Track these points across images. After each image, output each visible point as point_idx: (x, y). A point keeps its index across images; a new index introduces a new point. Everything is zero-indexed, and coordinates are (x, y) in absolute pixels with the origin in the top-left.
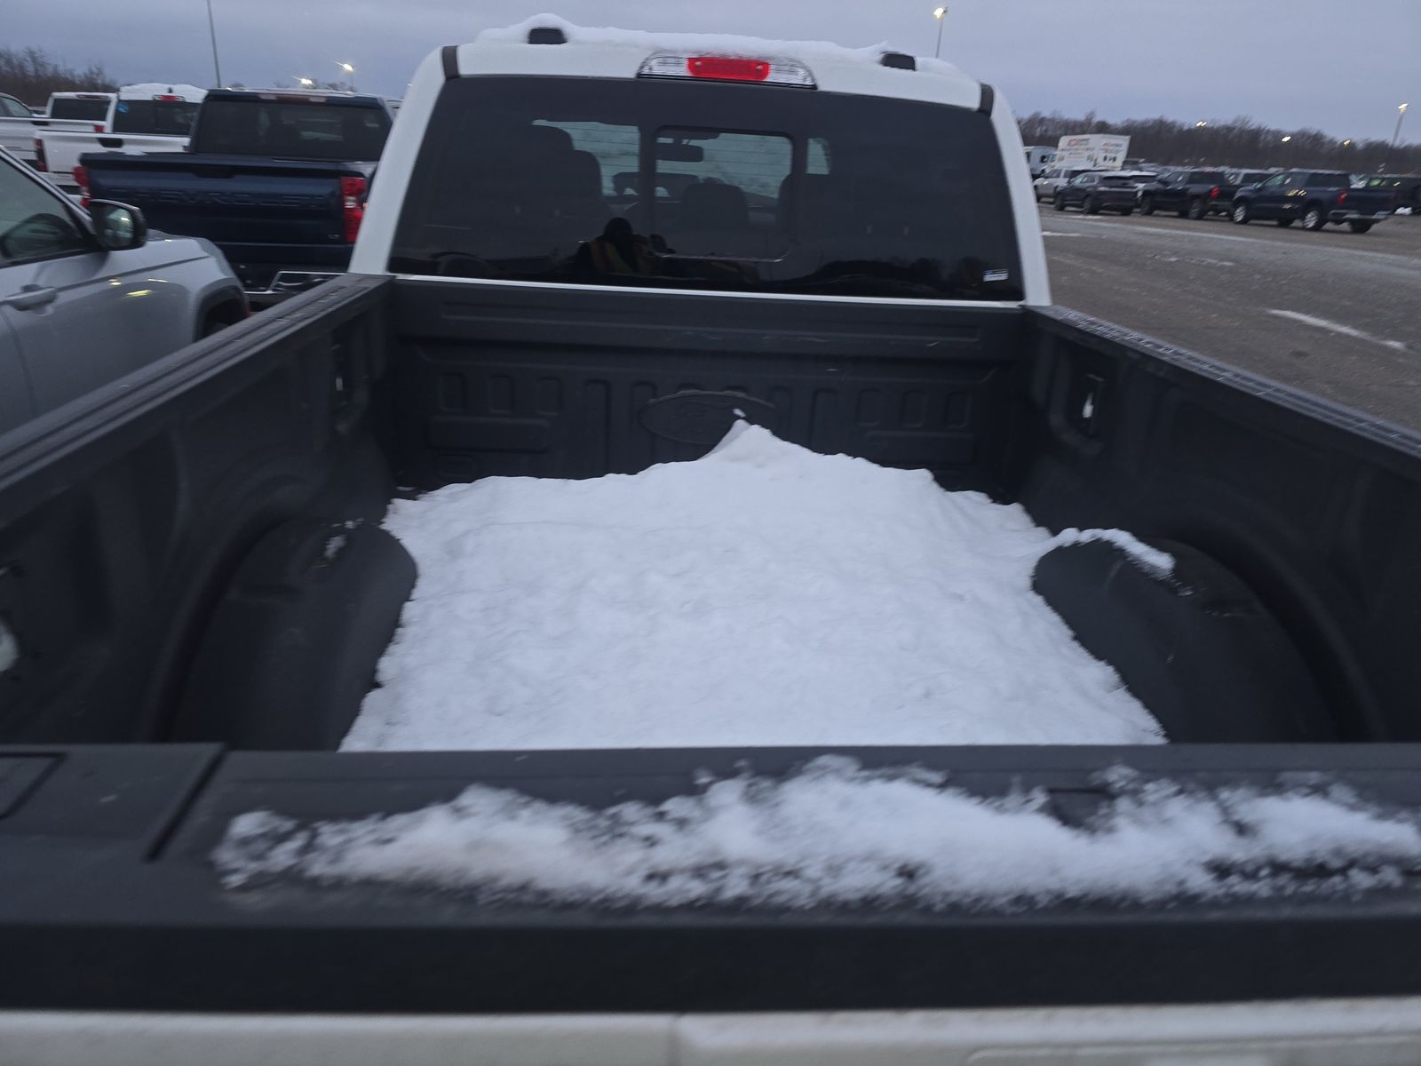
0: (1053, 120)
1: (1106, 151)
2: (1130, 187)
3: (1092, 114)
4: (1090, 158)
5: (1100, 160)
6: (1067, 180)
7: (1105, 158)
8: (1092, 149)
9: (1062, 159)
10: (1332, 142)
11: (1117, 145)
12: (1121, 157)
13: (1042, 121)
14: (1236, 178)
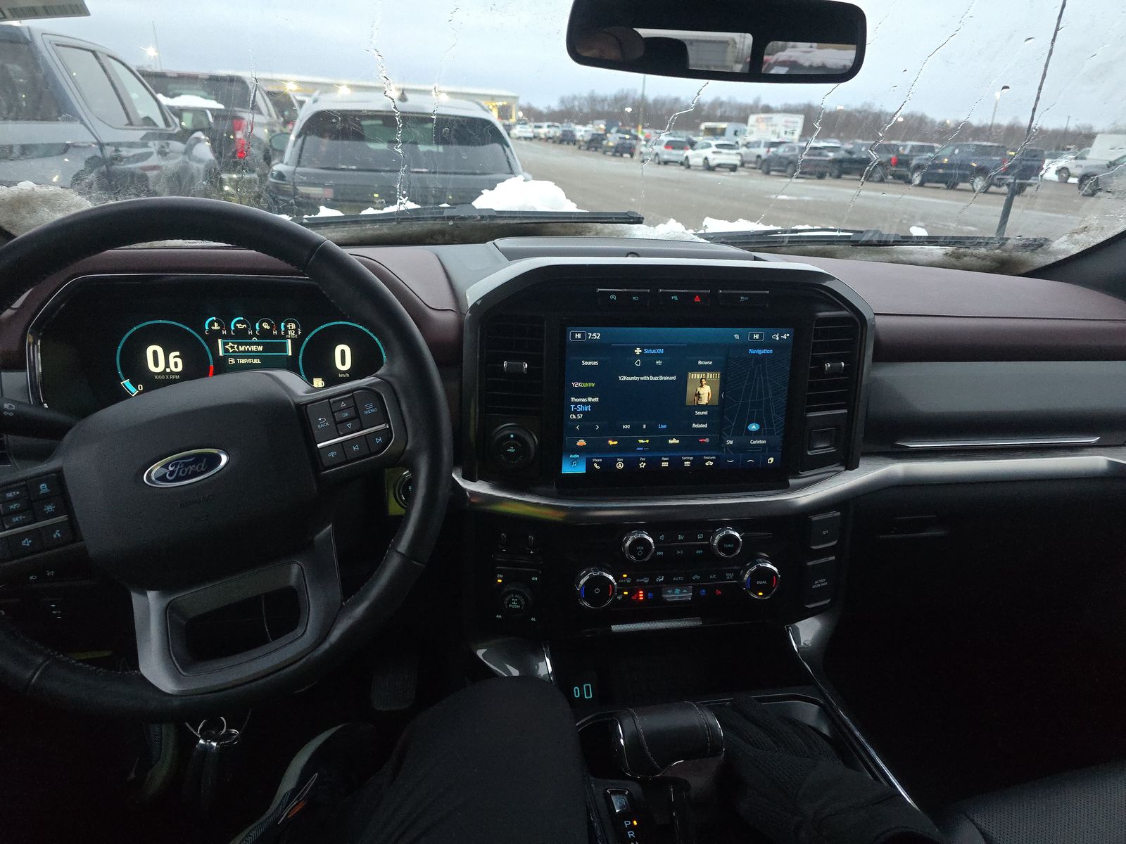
0: (729, 103)
1: (786, 126)
2: (823, 156)
3: (758, 99)
4: (774, 132)
5: (782, 134)
6: (766, 149)
7: (786, 132)
8: (776, 125)
9: (752, 133)
10: (933, 122)
11: (794, 122)
12: (798, 131)
13: (721, 104)
14: (904, 149)
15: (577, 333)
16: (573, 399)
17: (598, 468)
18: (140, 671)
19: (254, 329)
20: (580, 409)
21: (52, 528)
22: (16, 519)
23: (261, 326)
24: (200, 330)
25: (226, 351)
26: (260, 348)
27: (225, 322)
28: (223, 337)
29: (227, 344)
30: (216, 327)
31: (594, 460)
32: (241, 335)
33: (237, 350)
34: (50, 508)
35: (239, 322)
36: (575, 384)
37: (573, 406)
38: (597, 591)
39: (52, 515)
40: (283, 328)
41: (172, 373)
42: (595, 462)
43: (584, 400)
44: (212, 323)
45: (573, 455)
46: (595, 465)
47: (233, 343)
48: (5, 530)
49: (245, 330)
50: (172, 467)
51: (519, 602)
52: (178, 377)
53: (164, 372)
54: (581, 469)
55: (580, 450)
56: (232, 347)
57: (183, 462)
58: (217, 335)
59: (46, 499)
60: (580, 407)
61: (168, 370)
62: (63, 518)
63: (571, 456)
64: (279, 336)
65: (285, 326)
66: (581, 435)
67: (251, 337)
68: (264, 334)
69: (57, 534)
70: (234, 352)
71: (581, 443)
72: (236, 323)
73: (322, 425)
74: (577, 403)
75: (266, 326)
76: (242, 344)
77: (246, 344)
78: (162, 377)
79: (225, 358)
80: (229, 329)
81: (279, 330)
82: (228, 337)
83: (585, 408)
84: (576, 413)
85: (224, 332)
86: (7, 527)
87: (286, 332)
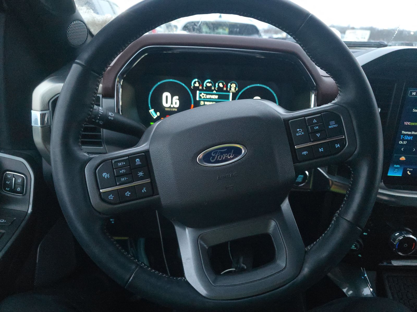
15: (414, 92)
16: (404, 132)
17: (410, 174)
18: (185, 278)
19: (215, 87)
20: (406, 138)
21: (142, 186)
22: (123, 179)
23: (218, 85)
24: (189, 86)
25: (200, 97)
26: (217, 97)
27: (201, 82)
28: (200, 90)
29: (200, 94)
30: (197, 85)
31: (408, 169)
32: (208, 89)
33: (205, 97)
34: (141, 174)
35: (208, 82)
36: (406, 123)
37: (402, 136)
38: (405, 246)
39: (142, 178)
40: (229, 87)
41: (174, 107)
42: (408, 170)
43: (409, 133)
44: (195, 83)
45: (396, 165)
46: (408, 172)
47: (204, 93)
48: (117, 185)
49: (211, 87)
50: (213, 154)
51: (356, 246)
52: (176, 110)
53: (170, 107)
54: (399, 174)
55: (401, 163)
56: (203, 96)
57: (220, 152)
58: (197, 88)
59: (139, 168)
60: (406, 137)
61: (172, 106)
62: (148, 181)
63: (395, 166)
64: (227, 91)
65: (230, 86)
66: (403, 154)
67: (213, 91)
68: (220, 89)
69: (144, 190)
70: (204, 98)
71: (403, 158)
72: (207, 83)
73: (299, 134)
74: (404, 135)
75: (221, 85)
76: (208, 94)
77: (210, 94)
78: (169, 109)
79: (199, 101)
80: (203, 86)
81: (227, 87)
82: (202, 90)
83: (409, 138)
84: (403, 140)
85: (200, 88)
86: (118, 184)
87: (230, 89)
